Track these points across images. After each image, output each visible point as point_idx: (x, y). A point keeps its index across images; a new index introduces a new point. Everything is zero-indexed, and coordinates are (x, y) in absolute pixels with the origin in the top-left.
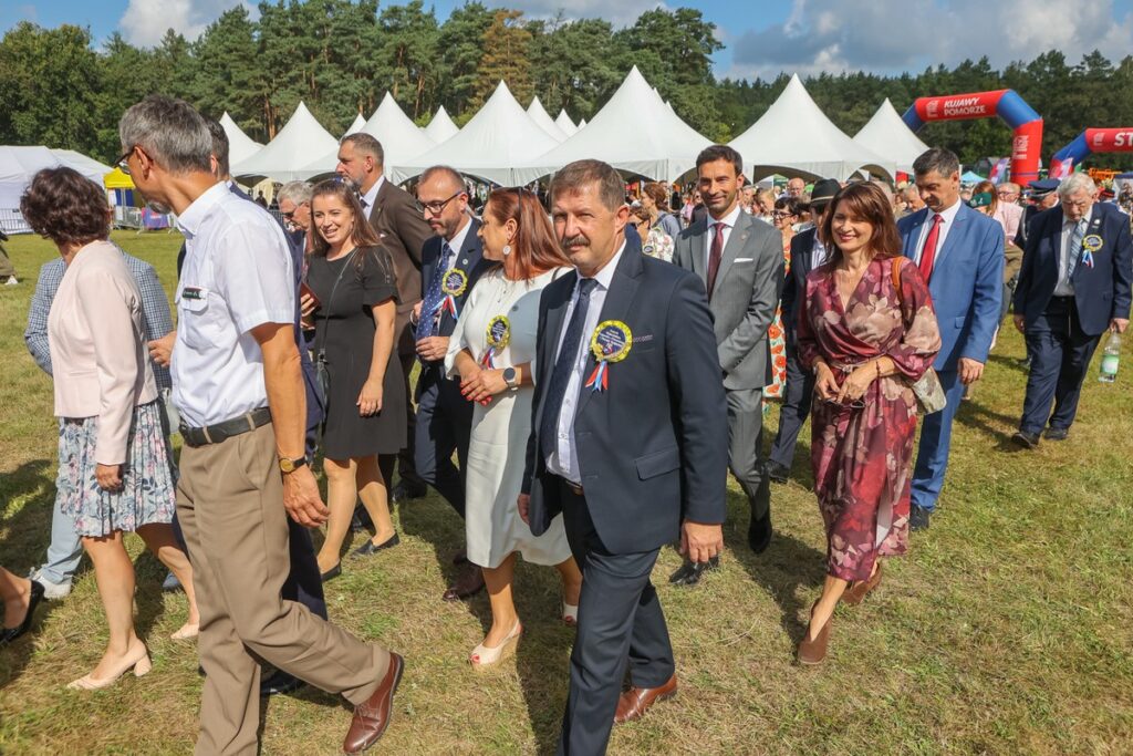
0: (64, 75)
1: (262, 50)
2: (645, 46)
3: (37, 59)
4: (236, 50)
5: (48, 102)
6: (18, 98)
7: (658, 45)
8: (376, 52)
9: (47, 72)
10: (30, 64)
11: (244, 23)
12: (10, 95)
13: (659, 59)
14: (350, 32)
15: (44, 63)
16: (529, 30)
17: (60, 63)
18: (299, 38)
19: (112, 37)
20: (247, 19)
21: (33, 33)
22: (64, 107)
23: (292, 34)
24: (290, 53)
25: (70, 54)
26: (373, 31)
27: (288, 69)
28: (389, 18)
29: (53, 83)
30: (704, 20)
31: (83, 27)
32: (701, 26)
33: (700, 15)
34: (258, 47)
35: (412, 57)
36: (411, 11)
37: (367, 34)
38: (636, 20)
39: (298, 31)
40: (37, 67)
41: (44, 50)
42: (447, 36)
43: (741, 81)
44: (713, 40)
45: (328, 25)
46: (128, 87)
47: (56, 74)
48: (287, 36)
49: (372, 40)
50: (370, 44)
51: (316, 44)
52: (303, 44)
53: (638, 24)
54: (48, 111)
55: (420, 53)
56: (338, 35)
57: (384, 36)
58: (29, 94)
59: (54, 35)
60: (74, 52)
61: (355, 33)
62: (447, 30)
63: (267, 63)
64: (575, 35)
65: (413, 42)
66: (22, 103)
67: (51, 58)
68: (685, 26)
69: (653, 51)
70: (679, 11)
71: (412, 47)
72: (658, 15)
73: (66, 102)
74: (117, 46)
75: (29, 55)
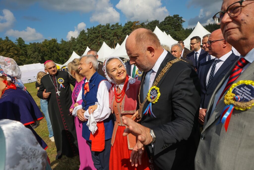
0: (53, 48)
1: (88, 38)
2: (167, 24)
3: (48, 46)
4: (83, 38)
5: (50, 54)
6: (45, 54)
7: (170, 23)
8: (110, 34)
9: (50, 48)
10: (47, 47)
11: (84, 33)
12: (43, 54)
13: (170, 26)
14: (105, 31)
15: (49, 47)
16: (141, 25)
17: (52, 46)
18: (95, 34)
19: (61, 40)
20: (85, 32)
21: (47, 41)
22: (53, 54)
23: (93, 33)
24: (93, 37)
25: (53, 44)
26: (109, 30)
27: (93, 40)
28: (112, 27)
29: (51, 50)
30: (180, 16)
31: (56, 39)
32: (179, 18)
33: (178, 15)
34: (87, 37)
35: (117, 34)
36: (116, 25)
37: (108, 31)
38: (164, 19)
39: (95, 33)
40: (48, 47)
41: (49, 44)
42: (124, 29)
43: (190, 28)
44: (182, 20)
45: (100, 31)
46: (65, 49)
47: (51, 48)
48: (92, 34)
49: (109, 32)
50: (109, 33)
51: (98, 35)
52: (96, 35)
53: (165, 20)
54: (51, 56)
55: (119, 33)
56: (102, 32)
57: (111, 31)
58: (47, 53)
59: (50, 41)
60: (54, 44)
61: (106, 31)
62: (124, 28)
63: (89, 40)
64: (151, 24)
65: (117, 31)
66: (46, 55)
67: (50, 45)
68: (175, 18)
69: (169, 25)
70: (174, 15)
71: (117, 32)
72: (169, 17)
73: (53, 53)
74: (62, 41)
75: (46, 45)
